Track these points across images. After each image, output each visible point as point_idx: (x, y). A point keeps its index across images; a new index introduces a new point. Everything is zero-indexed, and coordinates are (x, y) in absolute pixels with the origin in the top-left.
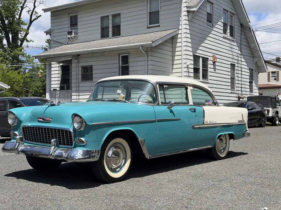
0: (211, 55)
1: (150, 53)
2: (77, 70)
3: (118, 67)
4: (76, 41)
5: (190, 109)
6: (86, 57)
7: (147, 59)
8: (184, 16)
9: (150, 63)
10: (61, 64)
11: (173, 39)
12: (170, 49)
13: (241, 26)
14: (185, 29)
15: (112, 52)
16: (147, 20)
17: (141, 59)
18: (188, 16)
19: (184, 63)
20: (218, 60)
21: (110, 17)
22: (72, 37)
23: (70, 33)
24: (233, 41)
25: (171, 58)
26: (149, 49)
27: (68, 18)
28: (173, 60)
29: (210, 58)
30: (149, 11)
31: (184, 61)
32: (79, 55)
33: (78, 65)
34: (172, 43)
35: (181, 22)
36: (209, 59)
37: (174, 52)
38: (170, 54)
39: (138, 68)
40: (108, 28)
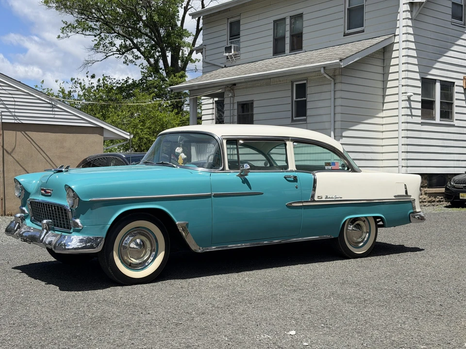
0: (461, 76)
1: (339, 79)
2: (232, 109)
3: (290, 102)
4: (238, 62)
5: (285, 177)
6: (243, 88)
7: (335, 89)
8: (403, 12)
9: (338, 94)
10: (216, 99)
11: (385, 53)
12: (380, 70)
14: (405, 35)
15: (281, 79)
16: (345, 22)
17: (325, 88)
18: (411, 11)
19: (402, 93)
21: (288, 21)
22: (231, 56)
23: (228, 49)
25: (380, 85)
26: (338, 71)
27: (226, 25)
28: (384, 89)
29: (458, 83)
30: (347, 6)
31: (404, 89)
32: (235, 84)
33: (233, 101)
34: (384, 60)
35: (398, 22)
36: (456, 84)
37: (385, 74)
38: (380, 77)
39: (320, 104)
40: (284, 38)
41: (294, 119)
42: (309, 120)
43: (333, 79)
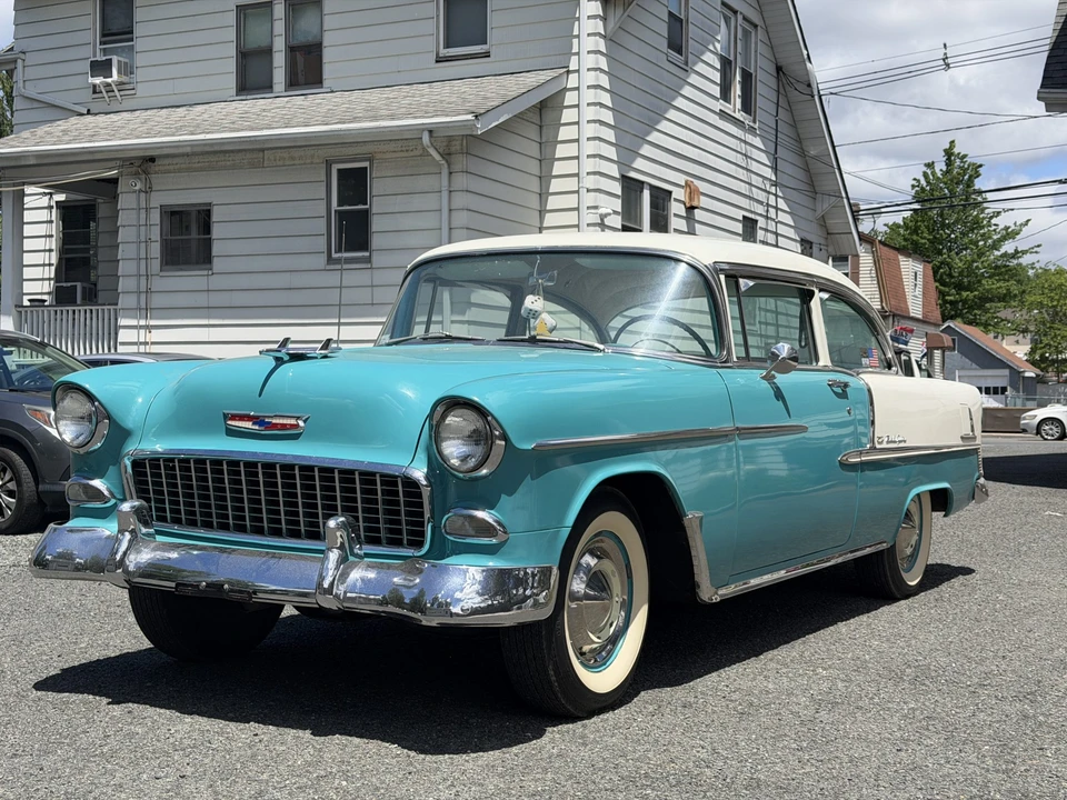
0: (681, 179)
1: (459, 163)
2: (143, 222)
3: (323, 213)
4: (127, 104)
5: (829, 385)
6: (180, 171)
7: (450, 186)
8: (589, 17)
9: (460, 200)
10: (61, 197)
11: (544, 112)
12: (534, 150)
13: (778, 73)
14: (593, 73)
15: (297, 153)
16: (438, 28)
17: (425, 182)
18: (604, 19)
20: (704, 202)
21: (279, 10)
22: (109, 85)
23: (101, 68)
24: (752, 130)
25: (534, 185)
26: (458, 143)
27: (91, 3)
28: (543, 195)
29: (678, 193)
31: (589, 199)
32: (152, 159)
33: (148, 202)
34: (541, 126)
35: (575, 41)
36: (674, 196)
37: (546, 160)
38: (534, 167)
39: (407, 222)
40: (268, 52)
41: (335, 255)
42: (377, 259)
43: (447, 161)
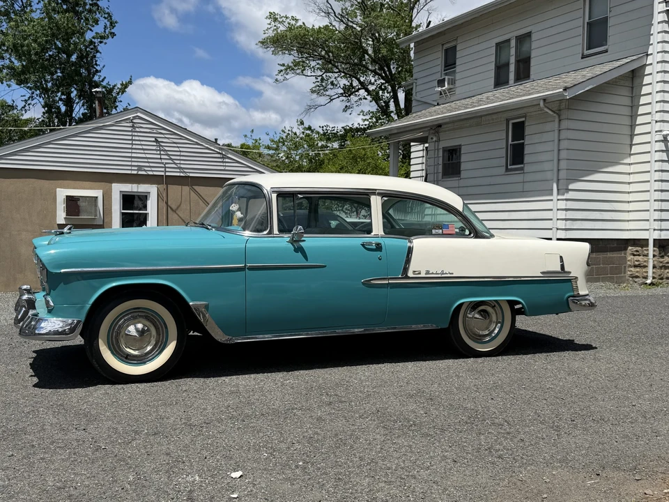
1: (565, 114)
2: (436, 156)
3: (504, 146)
4: (452, 99)
5: (363, 245)
6: (450, 130)
7: (559, 127)
8: (659, 23)
9: (564, 134)
11: (633, 78)
12: (627, 101)
14: (660, 54)
15: (494, 117)
16: (583, 40)
17: (548, 126)
19: (656, 132)
21: (513, 43)
22: (444, 91)
23: (441, 83)
25: (627, 121)
26: (564, 104)
27: (440, 52)
28: (633, 126)
30: (587, 20)
31: (658, 126)
32: (440, 126)
33: (438, 146)
34: (632, 88)
35: (651, 37)
37: (634, 106)
38: (627, 111)
39: (540, 148)
40: (508, 65)
41: (509, 167)
42: (527, 168)
43: (557, 114)
